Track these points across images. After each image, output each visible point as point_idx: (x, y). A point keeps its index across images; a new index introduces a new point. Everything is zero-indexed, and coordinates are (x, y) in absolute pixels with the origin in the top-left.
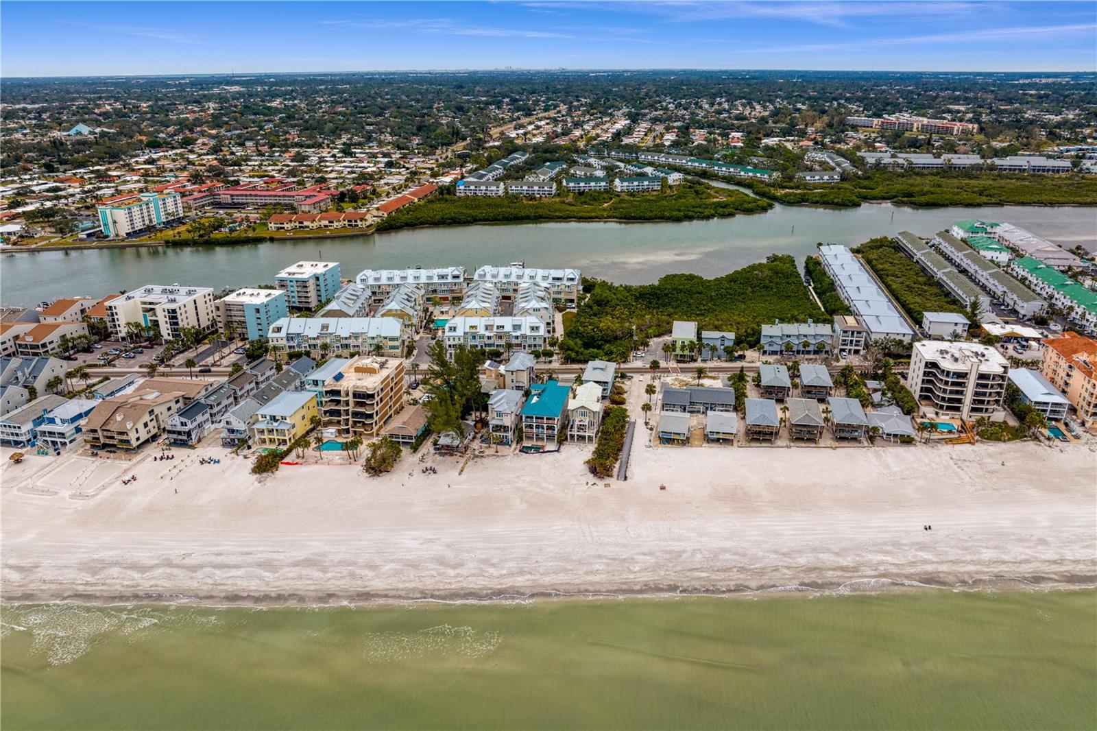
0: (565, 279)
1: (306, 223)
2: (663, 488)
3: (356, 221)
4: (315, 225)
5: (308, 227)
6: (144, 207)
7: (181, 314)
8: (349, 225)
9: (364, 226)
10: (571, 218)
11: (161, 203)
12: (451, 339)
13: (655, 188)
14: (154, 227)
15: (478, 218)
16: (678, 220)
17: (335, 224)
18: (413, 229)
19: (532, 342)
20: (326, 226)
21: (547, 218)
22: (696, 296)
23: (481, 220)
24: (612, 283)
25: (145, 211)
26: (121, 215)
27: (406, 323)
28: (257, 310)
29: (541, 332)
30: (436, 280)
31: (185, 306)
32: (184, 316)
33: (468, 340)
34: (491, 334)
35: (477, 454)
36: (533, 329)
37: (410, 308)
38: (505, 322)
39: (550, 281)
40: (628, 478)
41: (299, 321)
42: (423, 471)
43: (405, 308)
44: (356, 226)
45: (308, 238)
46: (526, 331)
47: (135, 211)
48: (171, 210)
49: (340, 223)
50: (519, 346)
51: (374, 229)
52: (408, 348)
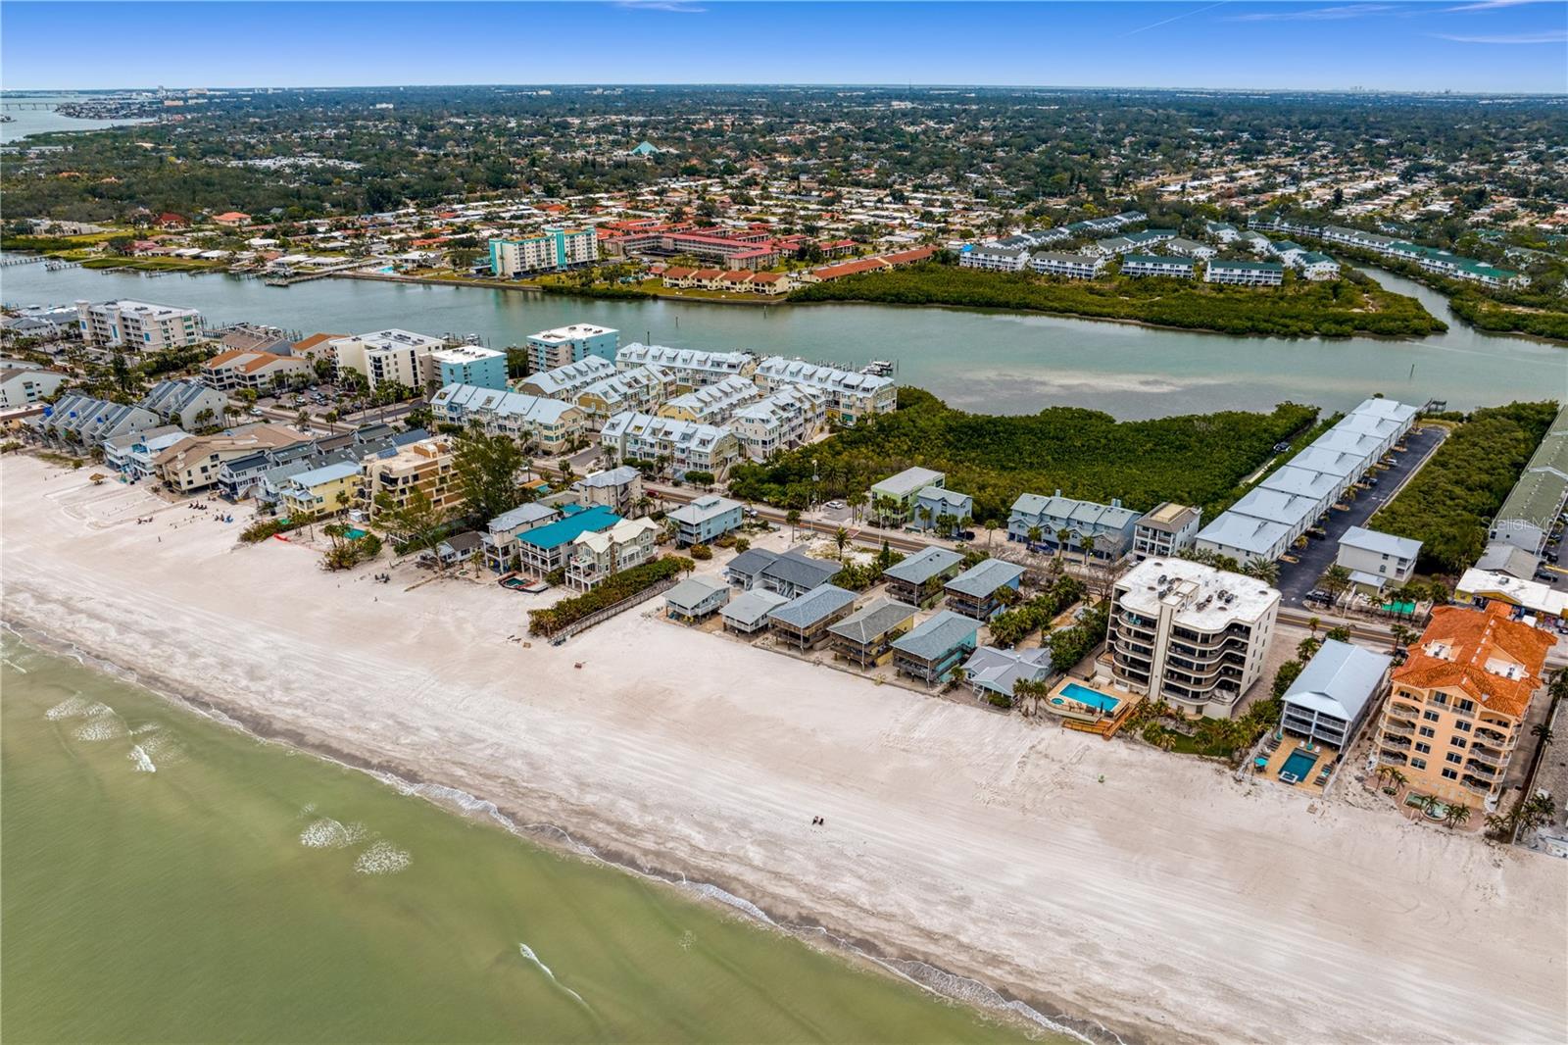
0: (860, 388)
1: (705, 282)
2: (578, 666)
3: (763, 286)
4: (714, 285)
5: (706, 287)
6: (543, 243)
7: (388, 365)
8: (756, 290)
9: (772, 293)
10: (1071, 311)
11: (567, 240)
12: (609, 438)
13: (1272, 282)
14: (553, 268)
15: (934, 299)
16: (1237, 333)
17: (738, 286)
20: (728, 288)
23: (937, 301)
25: (543, 248)
26: (511, 250)
27: (599, 412)
28: (452, 371)
29: (710, 449)
30: (707, 367)
31: (395, 356)
32: (392, 368)
33: (628, 444)
34: (653, 441)
35: (457, 574)
36: (703, 443)
37: (616, 395)
38: (677, 428)
39: (840, 389)
40: (564, 644)
41: (468, 389)
42: (377, 578)
43: (605, 394)
44: (764, 291)
45: (699, 301)
46: (693, 445)
47: (530, 247)
48: (581, 251)
49: (744, 286)
50: (682, 461)
51: (784, 298)
52: (572, 442)
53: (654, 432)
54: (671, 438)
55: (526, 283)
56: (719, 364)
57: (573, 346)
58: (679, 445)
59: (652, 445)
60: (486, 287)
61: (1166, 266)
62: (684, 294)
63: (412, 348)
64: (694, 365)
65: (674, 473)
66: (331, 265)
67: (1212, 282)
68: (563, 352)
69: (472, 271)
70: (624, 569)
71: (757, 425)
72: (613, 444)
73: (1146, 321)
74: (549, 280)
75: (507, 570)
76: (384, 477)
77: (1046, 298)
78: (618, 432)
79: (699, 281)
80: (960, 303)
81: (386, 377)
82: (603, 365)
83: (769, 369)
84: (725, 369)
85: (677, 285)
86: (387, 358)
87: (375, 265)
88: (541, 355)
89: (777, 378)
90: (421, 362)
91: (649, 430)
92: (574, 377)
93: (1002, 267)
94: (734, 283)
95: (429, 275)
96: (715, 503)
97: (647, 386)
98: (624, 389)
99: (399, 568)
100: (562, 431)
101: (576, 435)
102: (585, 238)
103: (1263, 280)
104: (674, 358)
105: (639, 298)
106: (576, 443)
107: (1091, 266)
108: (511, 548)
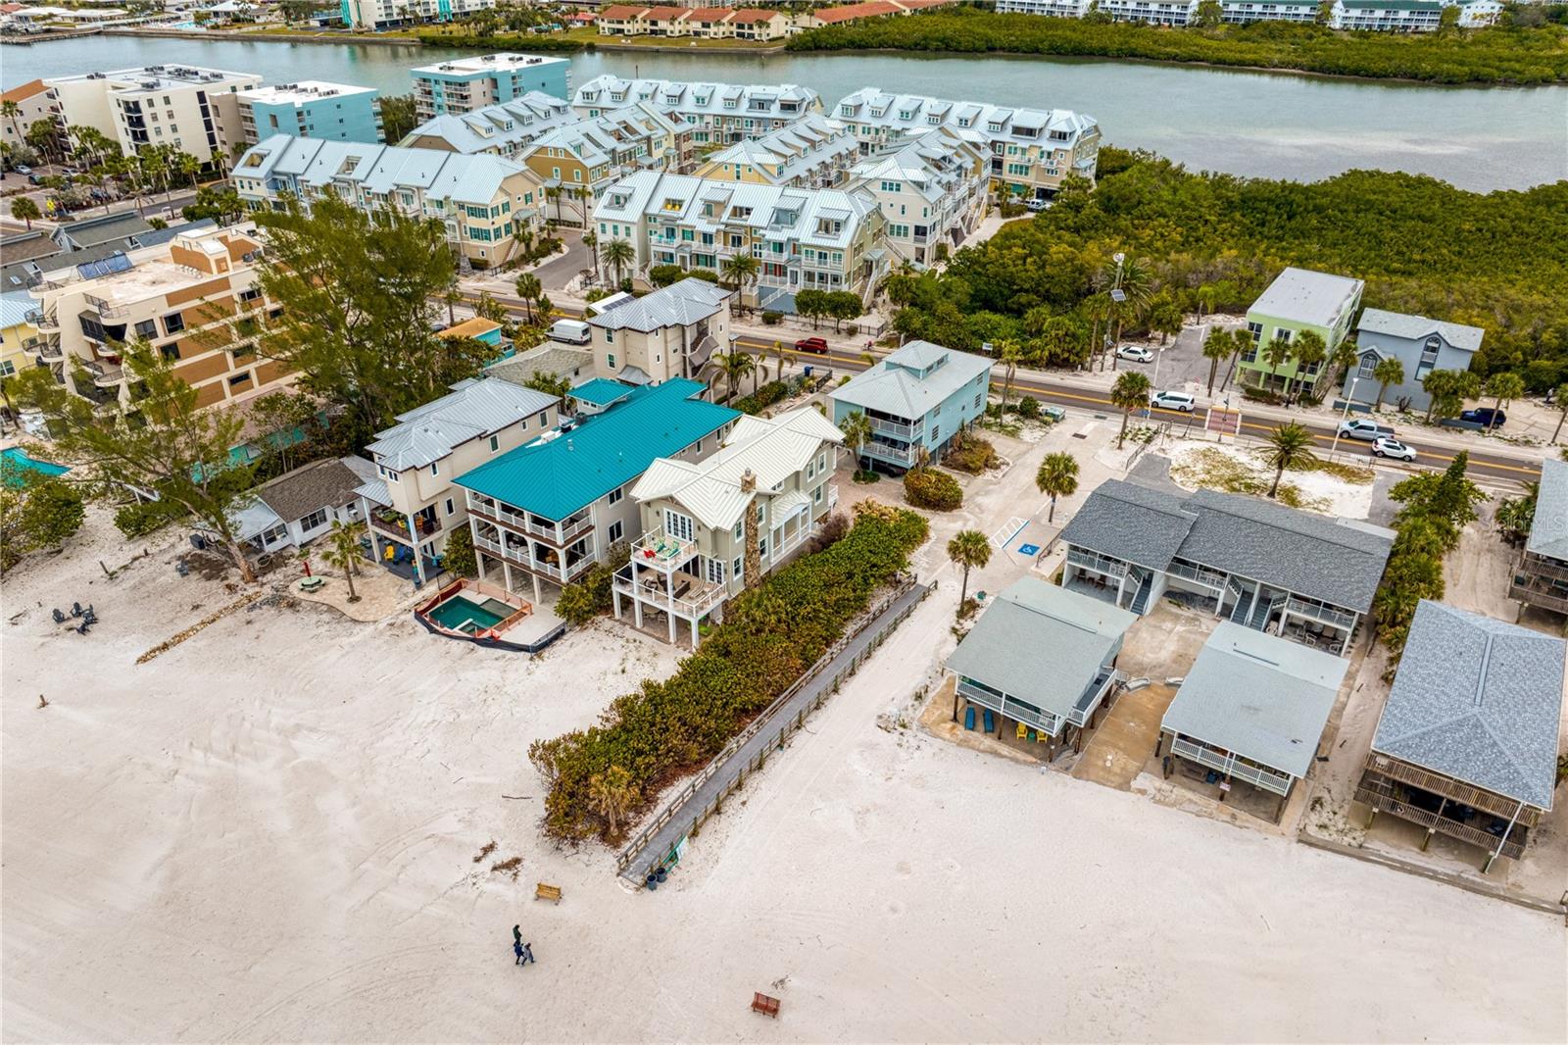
0: (1047, 134)
1: (662, 25)
2: (766, 1007)
3: (751, 27)
4: (677, 28)
5: (663, 32)
7: (155, 118)
8: (738, 35)
9: (764, 38)
12: (609, 228)
13: (1424, 27)
14: (434, 17)
15: (998, 45)
16: (1451, 83)
17: (713, 29)
18: (864, 55)
19: (813, 265)
20: (697, 33)
21: (1147, 56)
22: (1410, 224)
24: (1182, 166)
27: (567, 185)
28: (274, 117)
29: (844, 240)
30: (743, 110)
31: (167, 100)
32: (164, 123)
33: (654, 238)
34: (711, 229)
35: (294, 589)
36: (827, 226)
37: (599, 152)
38: (762, 200)
39: (1006, 136)
40: (674, 877)
41: (307, 145)
42: (59, 617)
43: (578, 148)
44: (752, 36)
45: (657, 51)
46: (805, 232)
49: (722, 29)
50: (779, 270)
51: (780, 46)
52: (526, 240)
53: (710, 209)
54: (752, 220)
55: (395, 35)
56: (762, 104)
57: (494, 82)
58: (771, 235)
59: (707, 238)
60: (337, 43)
61: (1281, 8)
62: (633, 42)
63: (200, 88)
64: (717, 107)
65: (761, 296)
66: (102, 19)
67: (1345, 29)
68: (476, 90)
69: (314, 23)
70: (774, 560)
72: (621, 237)
73: (1312, 69)
74: (429, 31)
75: (435, 568)
76: (90, 326)
77: (1155, 42)
78: (632, 213)
79: (654, 23)
80: (1037, 50)
81: (154, 141)
82: (557, 108)
83: (858, 108)
84: (775, 112)
85: (620, 31)
86: (151, 103)
87: (169, 20)
88: (439, 100)
89: (876, 124)
90: (215, 107)
91: (698, 207)
92: (509, 126)
93: (1057, 13)
94: (706, 25)
95: (247, 29)
96: (940, 362)
97: (648, 139)
98: (611, 143)
99: (130, 579)
100: (503, 219)
101: (534, 228)
103: (1413, 24)
104: (681, 97)
105: (568, 49)
106: (534, 245)
107: (1185, 7)
108: (441, 512)
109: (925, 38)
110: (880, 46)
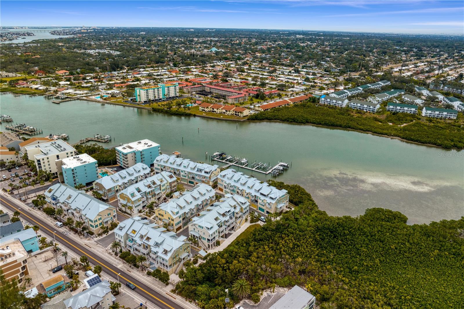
0: (269, 197)
1: (215, 110)
3: (238, 113)
4: (219, 111)
5: (215, 112)
6: (156, 90)
8: (235, 114)
9: (242, 116)
10: (369, 131)
11: (166, 89)
13: (452, 117)
14: (160, 99)
15: (309, 121)
17: (228, 112)
20: (224, 113)
23: (311, 122)
25: (156, 92)
26: (143, 93)
29: (168, 256)
30: (195, 172)
32: (46, 164)
33: (128, 241)
34: (141, 242)
37: (138, 194)
38: (154, 237)
39: (259, 195)
41: (63, 188)
44: (239, 115)
45: (212, 118)
46: (160, 251)
47: (151, 92)
48: (172, 93)
49: (231, 112)
50: (154, 260)
51: (246, 118)
52: (104, 228)
53: (142, 236)
54: (150, 242)
55: (149, 106)
56: (201, 170)
57: (135, 154)
58: (153, 249)
59: (139, 245)
60: (134, 107)
61: (406, 109)
62: (206, 114)
63: (58, 154)
64: (188, 170)
65: (150, 264)
66: (80, 94)
67: (426, 116)
68: (129, 156)
69: (129, 99)
71: (205, 230)
74: (155, 105)
77: (357, 123)
78: (123, 232)
79: (213, 109)
80: (320, 124)
81: (43, 169)
82: (144, 169)
84: (203, 173)
85: (204, 110)
86: (43, 159)
87: (96, 95)
88: (121, 157)
89: (228, 182)
90: (56, 164)
91: (139, 235)
92: (125, 177)
93: (337, 105)
94: (226, 111)
95: (113, 100)
98: (145, 189)
100: (98, 223)
102: (174, 87)
103: (448, 116)
105: (188, 115)
107: (375, 107)
109: (288, 118)
110: (275, 119)
